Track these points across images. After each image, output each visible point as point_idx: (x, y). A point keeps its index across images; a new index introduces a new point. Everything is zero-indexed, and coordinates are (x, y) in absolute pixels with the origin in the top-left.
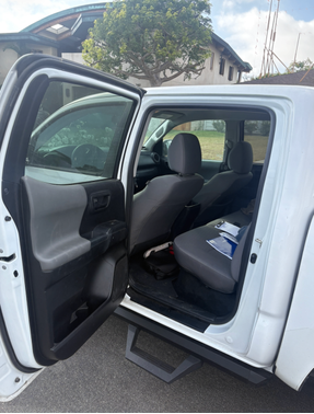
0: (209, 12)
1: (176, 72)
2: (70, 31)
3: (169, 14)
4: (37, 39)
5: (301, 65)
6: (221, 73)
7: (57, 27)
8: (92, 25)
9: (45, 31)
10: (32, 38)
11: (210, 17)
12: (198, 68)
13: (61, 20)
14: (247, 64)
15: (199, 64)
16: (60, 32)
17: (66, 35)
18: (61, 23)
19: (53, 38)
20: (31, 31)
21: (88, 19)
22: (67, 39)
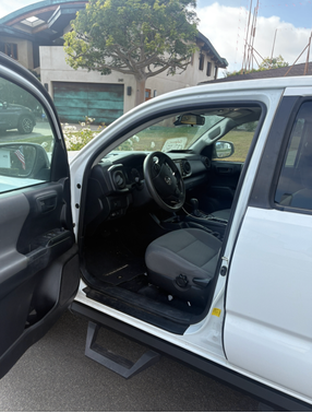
0: (195, 5)
1: (160, 68)
2: (46, 23)
3: (156, 6)
4: (11, 32)
5: (274, 61)
6: (201, 68)
7: (32, 19)
8: (74, 16)
9: (19, 23)
10: (6, 30)
11: (195, 11)
12: (183, 62)
13: (37, 12)
14: (224, 59)
15: (185, 59)
16: (35, 25)
17: (42, 28)
18: (36, 16)
19: (28, 31)
20: (5, 23)
21: (68, 11)
22: (42, 32)
